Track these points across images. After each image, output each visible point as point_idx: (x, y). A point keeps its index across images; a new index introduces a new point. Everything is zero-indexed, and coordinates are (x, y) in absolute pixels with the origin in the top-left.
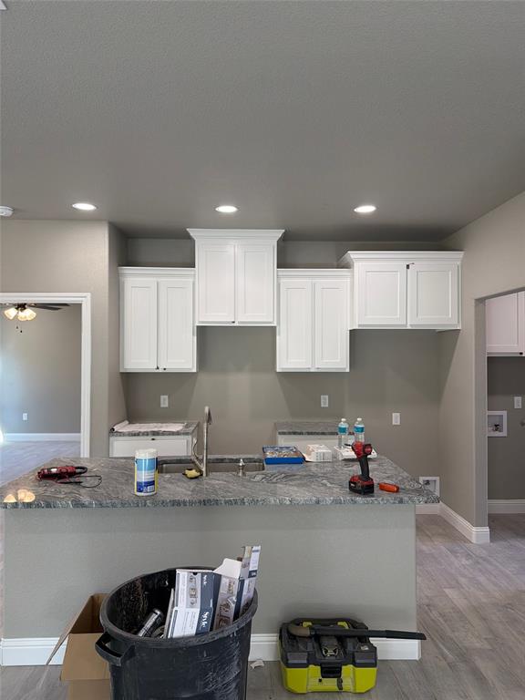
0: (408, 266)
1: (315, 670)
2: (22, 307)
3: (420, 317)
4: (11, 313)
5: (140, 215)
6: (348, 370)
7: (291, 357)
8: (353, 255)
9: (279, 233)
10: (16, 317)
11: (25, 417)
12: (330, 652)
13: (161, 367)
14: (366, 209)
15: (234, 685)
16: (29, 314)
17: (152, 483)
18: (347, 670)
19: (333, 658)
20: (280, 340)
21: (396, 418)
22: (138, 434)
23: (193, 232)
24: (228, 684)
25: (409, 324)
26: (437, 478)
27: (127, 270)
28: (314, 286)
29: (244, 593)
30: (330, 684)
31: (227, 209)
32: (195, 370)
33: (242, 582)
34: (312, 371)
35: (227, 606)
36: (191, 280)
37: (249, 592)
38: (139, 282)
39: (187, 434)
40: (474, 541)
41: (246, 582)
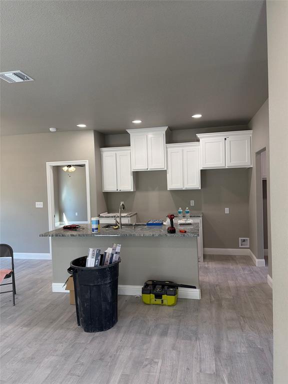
0: (225, 139)
1: (153, 296)
2: (70, 166)
3: (232, 162)
4: (65, 169)
5: (105, 127)
6: (200, 188)
7: (173, 183)
8: (199, 136)
9: (166, 128)
10: (67, 171)
11: (77, 214)
12: (158, 290)
13: (119, 189)
14: (197, 116)
15: (109, 285)
16: (72, 169)
17: (97, 229)
18: (164, 297)
19: (160, 292)
20: (168, 176)
21: (227, 210)
22: (109, 217)
23: (128, 131)
24: (106, 284)
25: (227, 165)
26: (248, 239)
27: (104, 149)
28: (183, 151)
29: (114, 258)
30: (159, 301)
31: (137, 122)
32: (132, 191)
33: (112, 255)
34: (184, 189)
35: (108, 261)
36: (129, 152)
37: (116, 258)
38: (109, 154)
39: (128, 217)
40: (257, 265)
41: (115, 255)
